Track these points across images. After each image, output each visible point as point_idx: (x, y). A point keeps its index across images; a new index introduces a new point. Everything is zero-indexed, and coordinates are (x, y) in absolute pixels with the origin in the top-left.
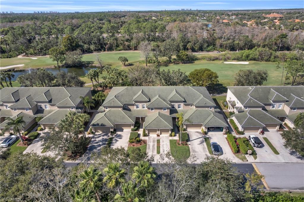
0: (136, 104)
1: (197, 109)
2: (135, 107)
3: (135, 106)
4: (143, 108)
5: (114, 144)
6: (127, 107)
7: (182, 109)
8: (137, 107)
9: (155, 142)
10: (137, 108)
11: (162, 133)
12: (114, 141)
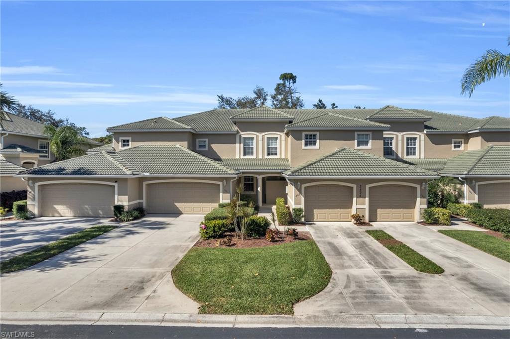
0: (244, 134)
1: (490, 144)
2: (238, 147)
3: (237, 145)
4: (269, 154)
6: (207, 149)
7: (422, 157)
8: (245, 149)
10: (245, 154)
11: (380, 211)
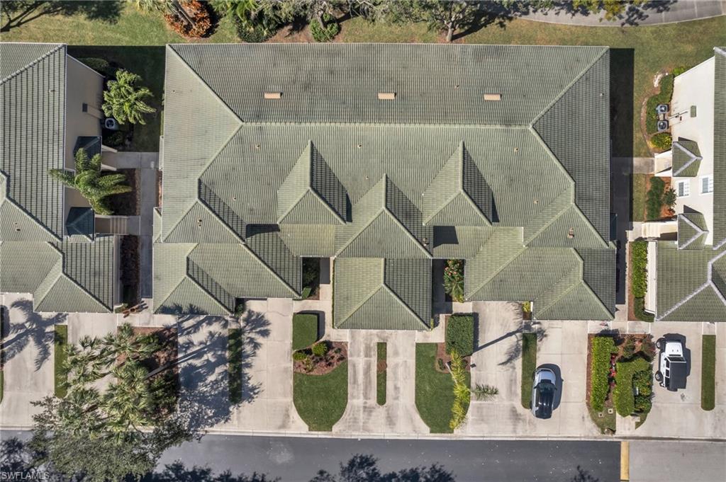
5: (249, 360)
9: (370, 357)
12: (248, 348)
